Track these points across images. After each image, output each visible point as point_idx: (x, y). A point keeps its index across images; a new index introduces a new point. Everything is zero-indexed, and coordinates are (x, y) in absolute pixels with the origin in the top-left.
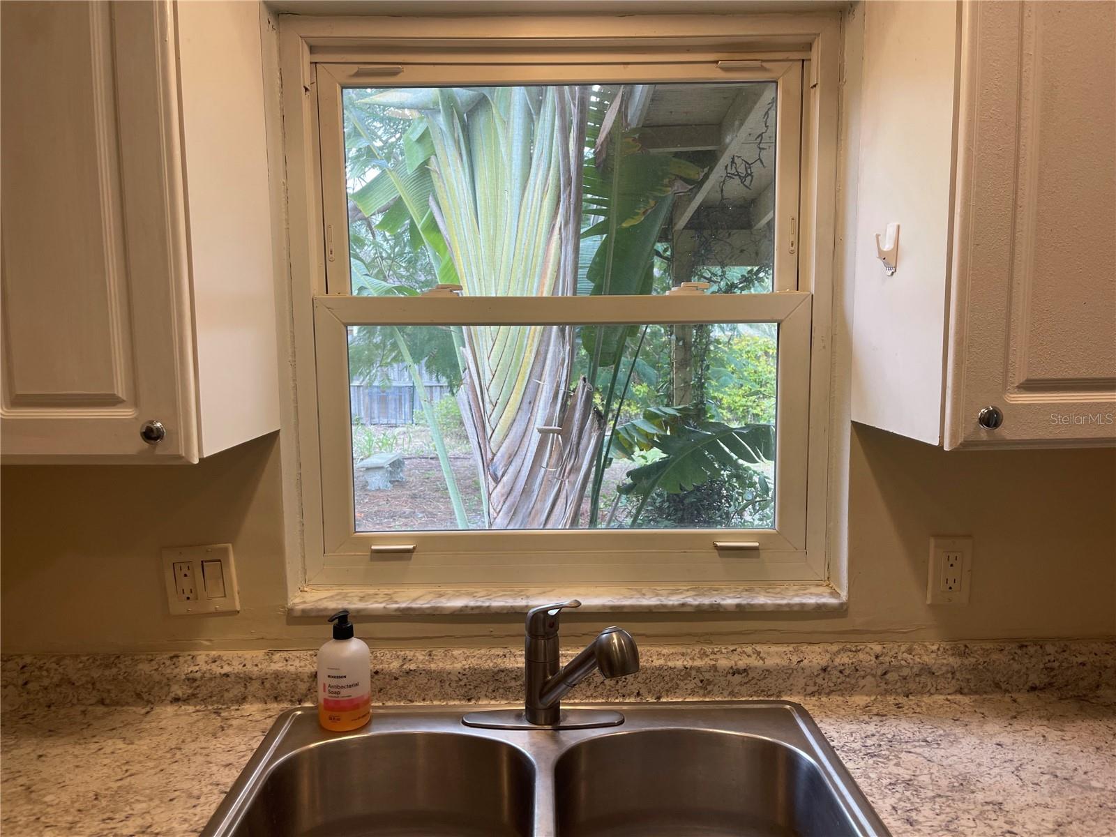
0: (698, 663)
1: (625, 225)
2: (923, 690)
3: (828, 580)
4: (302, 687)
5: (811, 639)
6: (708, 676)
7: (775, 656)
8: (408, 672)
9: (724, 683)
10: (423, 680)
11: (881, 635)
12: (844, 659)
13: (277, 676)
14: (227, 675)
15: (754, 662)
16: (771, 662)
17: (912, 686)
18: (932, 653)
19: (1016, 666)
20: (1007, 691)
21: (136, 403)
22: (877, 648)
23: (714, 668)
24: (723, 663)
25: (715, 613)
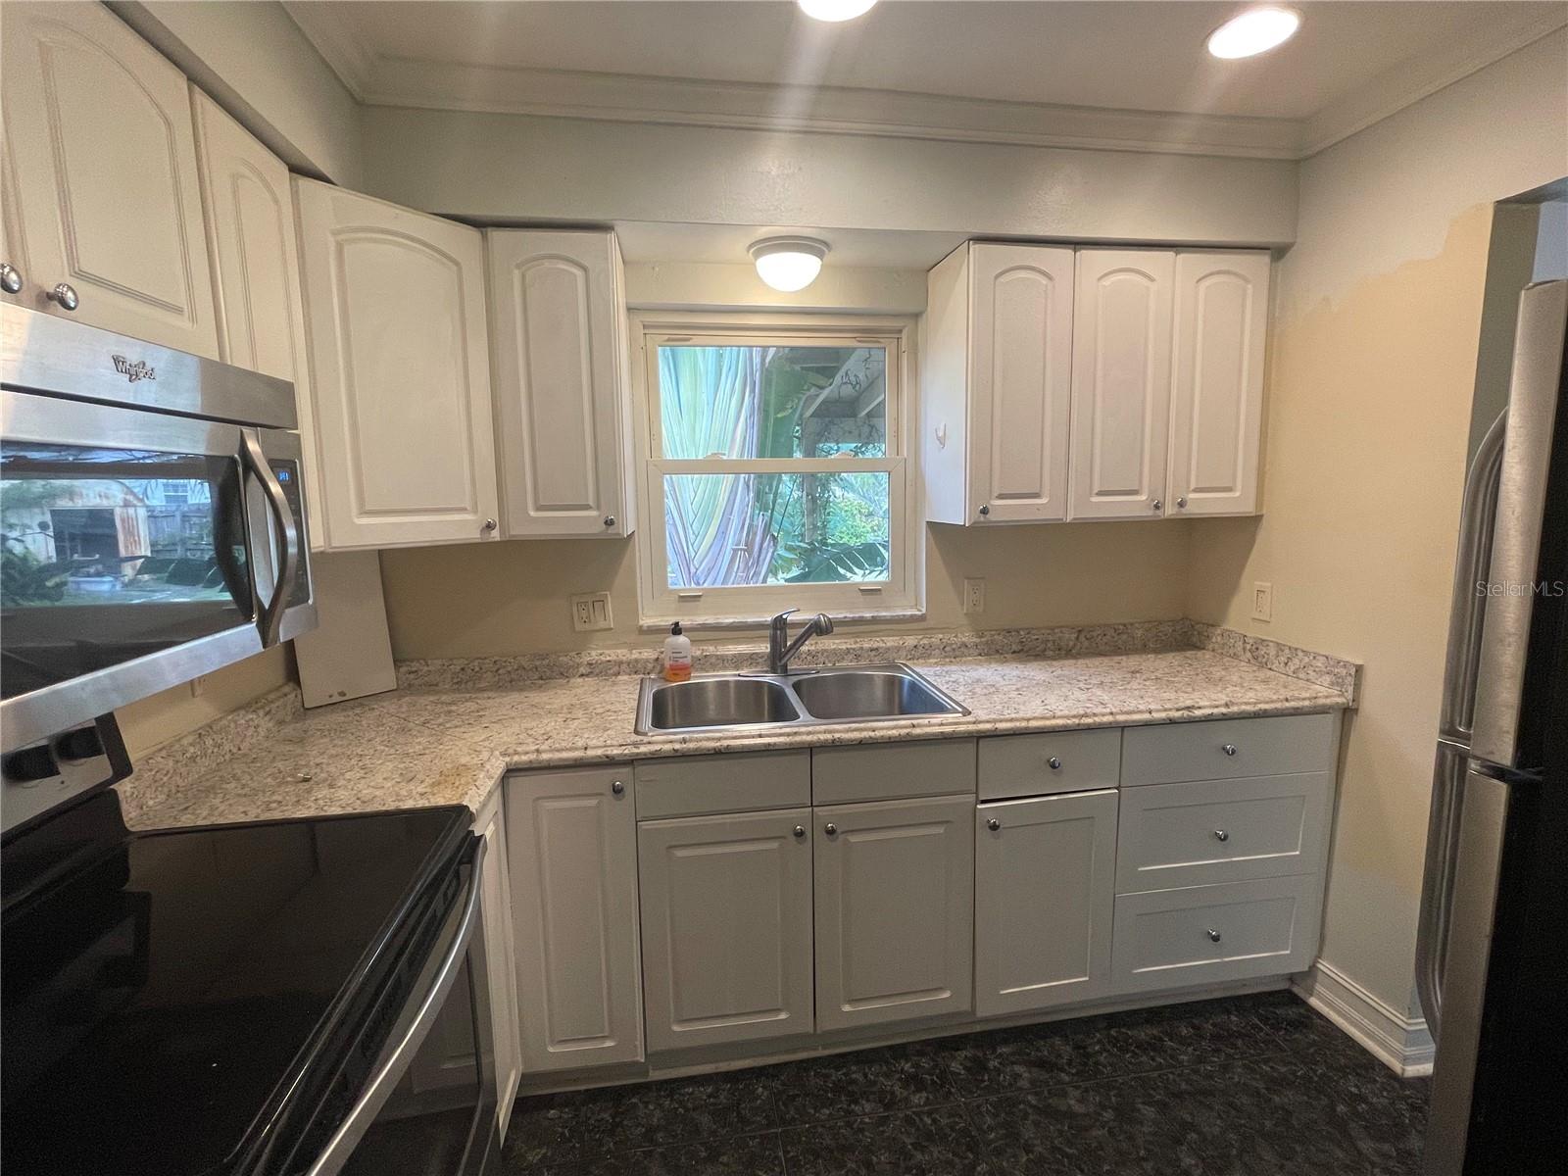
0: (853, 646)
1: (779, 416)
2: (963, 655)
3: (916, 606)
4: (650, 666)
5: (909, 633)
6: (859, 652)
7: (891, 642)
8: (706, 656)
9: (866, 655)
10: (713, 660)
11: (942, 630)
12: (925, 641)
13: (637, 661)
14: (609, 661)
15: (882, 645)
16: (888, 644)
17: (957, 653)
18: (968, 637)
19: (1006, 641)
20: (1002, 654)
21: (598, 508)
22: (941, 636)
23: (862, 648)
24: (866, 646)
25: (860, 621)
